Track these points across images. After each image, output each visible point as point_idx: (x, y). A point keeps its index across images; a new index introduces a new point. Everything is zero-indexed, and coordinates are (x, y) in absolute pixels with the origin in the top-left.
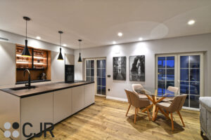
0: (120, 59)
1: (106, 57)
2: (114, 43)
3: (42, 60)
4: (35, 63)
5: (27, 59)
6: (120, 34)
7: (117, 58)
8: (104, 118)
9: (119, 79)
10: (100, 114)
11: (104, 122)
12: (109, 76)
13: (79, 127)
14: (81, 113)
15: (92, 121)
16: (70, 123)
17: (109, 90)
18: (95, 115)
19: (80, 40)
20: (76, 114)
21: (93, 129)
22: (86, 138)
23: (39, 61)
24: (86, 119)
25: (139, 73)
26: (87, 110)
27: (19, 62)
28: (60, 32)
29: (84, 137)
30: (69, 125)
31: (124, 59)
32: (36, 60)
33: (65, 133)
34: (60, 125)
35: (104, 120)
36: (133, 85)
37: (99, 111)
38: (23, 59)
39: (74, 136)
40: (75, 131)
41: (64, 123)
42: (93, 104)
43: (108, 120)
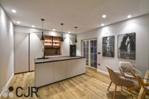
0: (108, 39)
1: (97, 38)
2: (103, 25)
3: (58, 43)
4: (54, 44)
5: (50, 42)
6: (104, 16)
7: (106, 38)
8: (87, 86)
9: (108, 56)
10: (86, 83)
11: (86, 90)
12: (99, 53)
13: (68, 88)
14: (73, 79)
15: (77, 86)
16: (63, 84)
17: (99, 65)
18: (82, 82)
19: (76, 28)
20: (70, 78)
21: (75, 93)
22: (67, 98)
23: (56, 43)
24: (74, 84)
25: (129, 50)
26: (78, 77)
27: (46, 44)
28: (62, 24)
29: (66, 96)
30: (62, 85)
31: (113, 38)
32: (54, 43)
33: (57, 90)
34: (58, 84)
35: (87, 88)
36: (120, 62)
37: (86, 80)
38: (48, 42)
39: (61, 94)
40: (63, 90)
41: (60, 83)
42: (85, 74)
43: (90, 89)
